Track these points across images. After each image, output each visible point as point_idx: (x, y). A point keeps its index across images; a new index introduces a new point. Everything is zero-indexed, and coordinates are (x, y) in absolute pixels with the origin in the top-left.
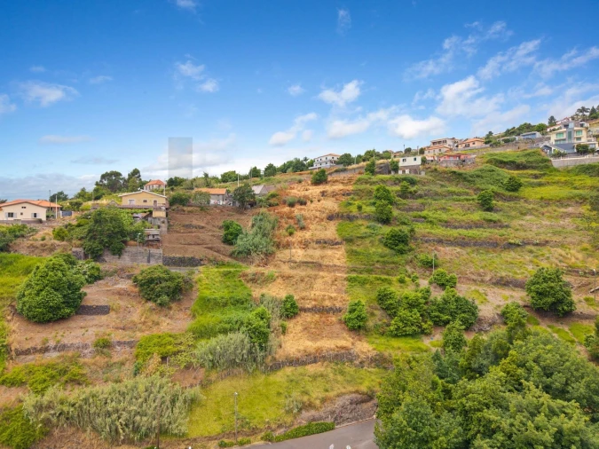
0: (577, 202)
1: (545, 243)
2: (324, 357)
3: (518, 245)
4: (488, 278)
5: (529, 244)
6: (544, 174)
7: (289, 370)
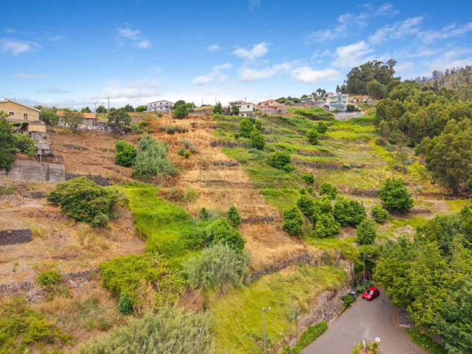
0: (364, 141)
1: (363, 166)
2: (291, 261)
3: (348, 168)
4: (347, 190)
5: (353, 167)
6: (332, 124)
7: (267, 278)
